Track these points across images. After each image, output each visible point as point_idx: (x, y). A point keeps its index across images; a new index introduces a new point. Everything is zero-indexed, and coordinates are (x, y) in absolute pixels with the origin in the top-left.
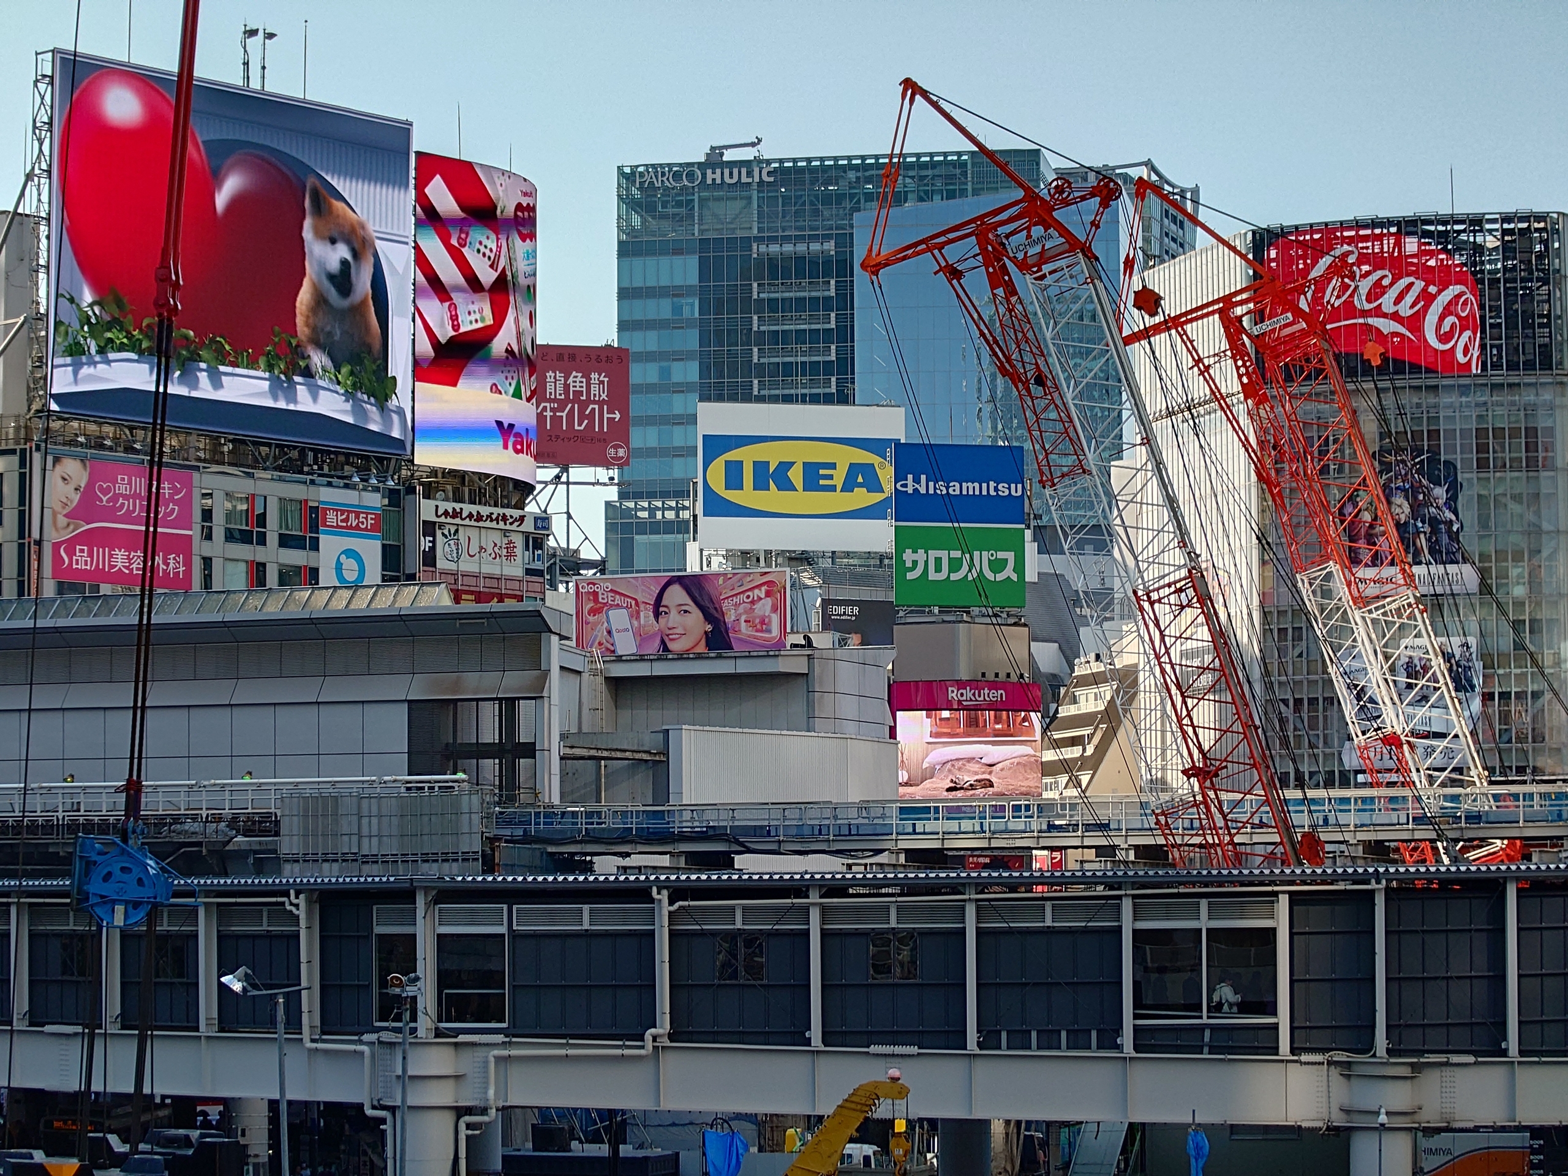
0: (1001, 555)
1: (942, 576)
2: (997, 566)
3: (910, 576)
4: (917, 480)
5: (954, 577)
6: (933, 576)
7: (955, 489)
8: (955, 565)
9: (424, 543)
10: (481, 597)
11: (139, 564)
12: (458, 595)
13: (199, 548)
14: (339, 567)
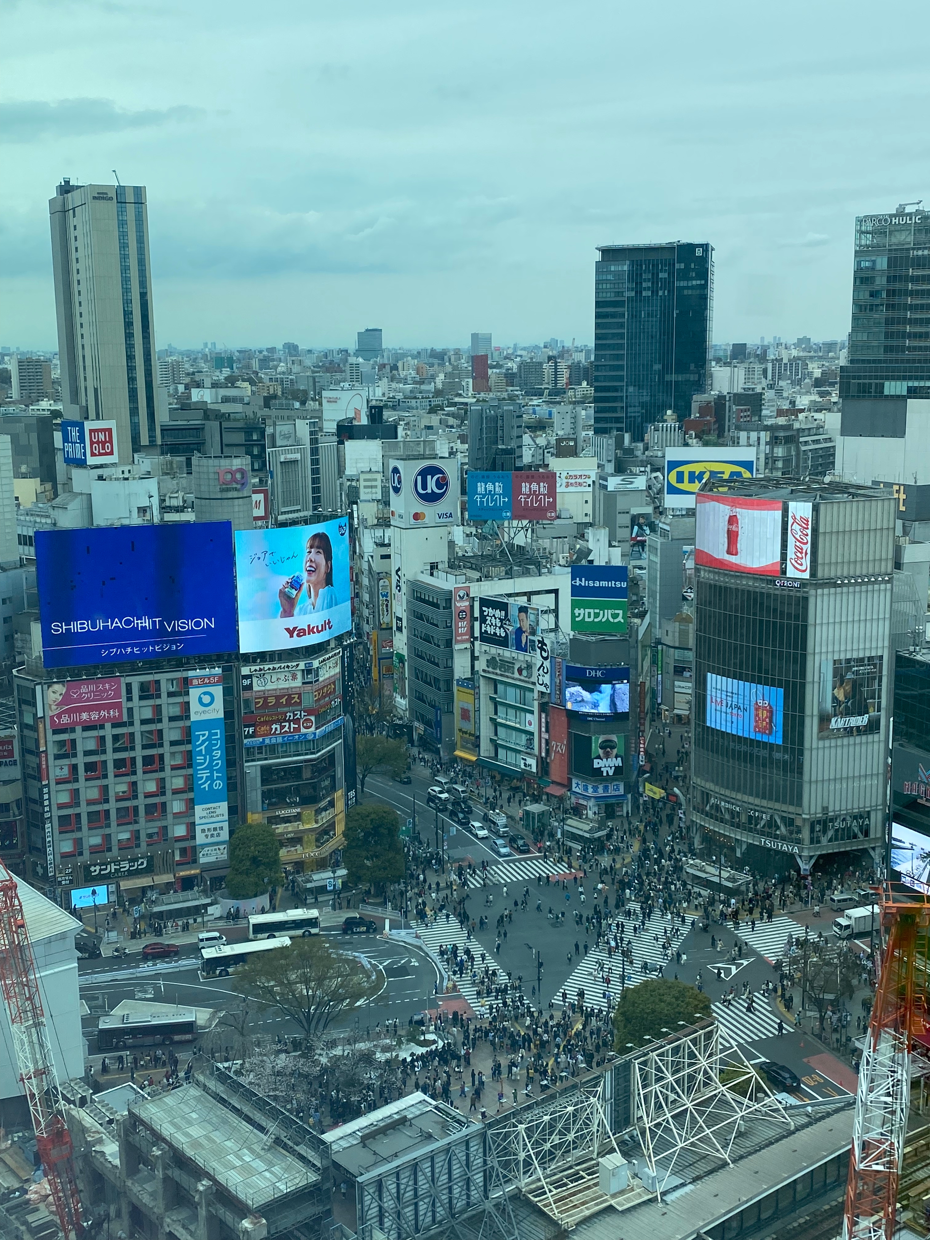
0: (617, 611)
1: (591, 619)
2: (615, 616)
3: (577, 619)
4: (581, 580)
5: (596, 620)
6: (587, 619)
7: (597, 584)
8: (597, 615)
9: (246, 682)
10: (278, 698)
11: (95, 716)
12: (266, 699)
13: (125, 705)
14: (200, 699)
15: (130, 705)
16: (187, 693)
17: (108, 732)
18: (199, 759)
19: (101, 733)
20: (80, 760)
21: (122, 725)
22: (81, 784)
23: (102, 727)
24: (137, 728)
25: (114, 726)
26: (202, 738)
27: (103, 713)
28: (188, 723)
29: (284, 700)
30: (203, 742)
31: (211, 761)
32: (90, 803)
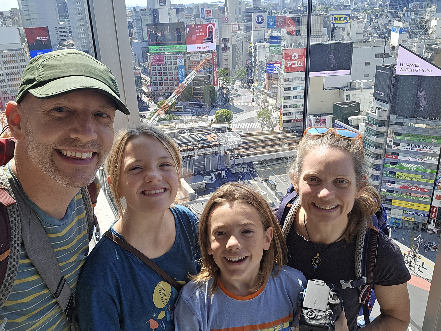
2: (278, 49)
7: (275, 41)
8: (274, 49)
9: (189, 58)
10: (195, 62)
11: (159, 63)
12: (193, 62)
13: (165, 61)
14: (179, 61)
15: (166, 61)
16: (177, 60)
17: (162, 66)
18: (180, 74)
19: (160, 66)
20: (157, 71)
21: (165, 65)
22: (157, 76)
23: (161, 65)
24: (167, 66)
25: (163, 65)
26: (180, 69)
27: (161, 62)
28: (177, 66)
29: (196, 63)
30: (180, 70)
31: (182, 74)
32: (159, 80)
